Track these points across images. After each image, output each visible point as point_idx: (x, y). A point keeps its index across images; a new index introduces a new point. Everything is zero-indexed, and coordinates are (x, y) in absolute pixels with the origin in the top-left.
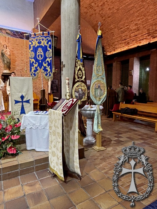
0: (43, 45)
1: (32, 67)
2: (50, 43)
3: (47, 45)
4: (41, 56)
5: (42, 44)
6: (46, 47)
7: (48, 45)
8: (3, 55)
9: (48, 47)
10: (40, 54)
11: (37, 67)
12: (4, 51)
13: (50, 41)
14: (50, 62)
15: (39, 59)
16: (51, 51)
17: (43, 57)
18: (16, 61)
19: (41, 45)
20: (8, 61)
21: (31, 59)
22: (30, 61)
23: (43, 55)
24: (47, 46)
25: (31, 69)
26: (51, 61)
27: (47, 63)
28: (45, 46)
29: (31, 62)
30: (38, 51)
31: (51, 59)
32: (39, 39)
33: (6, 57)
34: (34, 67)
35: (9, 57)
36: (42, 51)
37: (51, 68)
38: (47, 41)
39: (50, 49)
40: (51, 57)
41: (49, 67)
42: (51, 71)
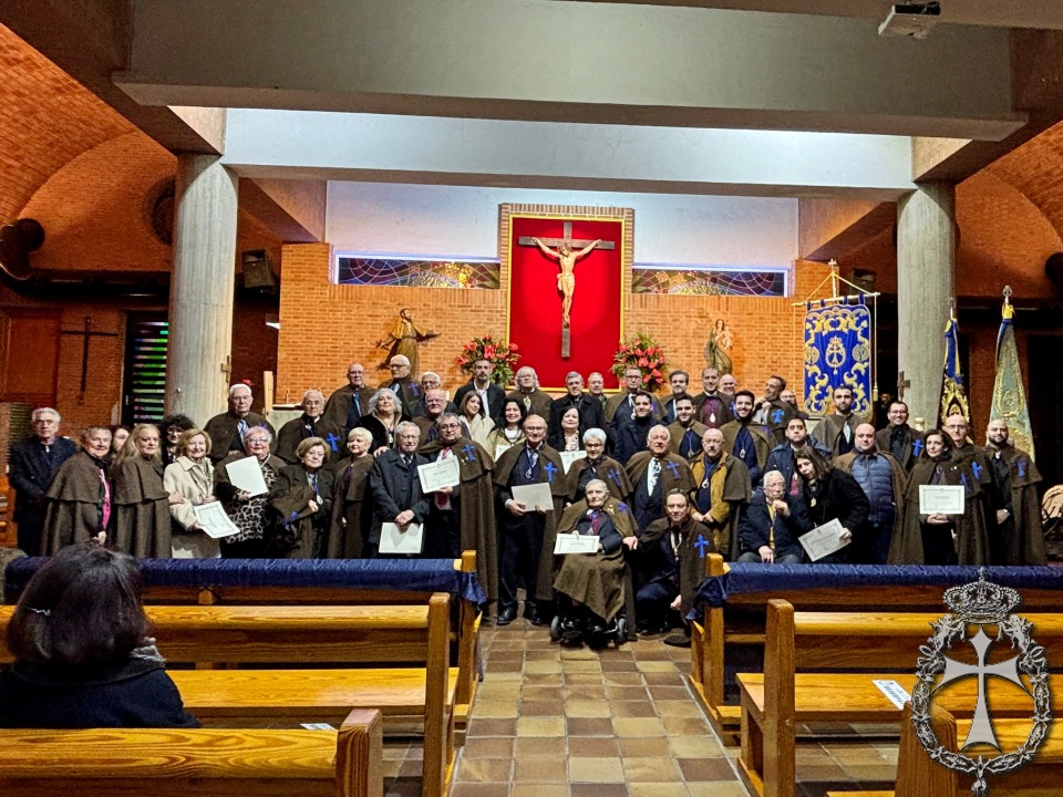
0: (846, 331)
1: (812, 387)
2: (864, 324)
3: (855, 328)
4: (840, 357)
5: (842, 327)
6: (853, 334)
7: (860, 329)
8: (712, 348)
9: (859, 333)
10: (835, 352)
11: (826, 388)
12: (717, 338)
13: (866, 318)
14: (863, 372)
15: (832, 366)
16: (867, 343)
17: (843, 361)
18: (743, 362)
19: (838, 329)
20: (727, 362)
21: (808, 367)
22: (807, 371)
23: (844, 355)
24: (855, 333)
25: (808, 392)
26: (867, 369)
27: (855, 376)
28: (850, 331)
29: (810, 375)
30: (830, 346)
31: (866, 364)
32: (834, 314)
33: (721, 354)
34: (817, 387)
35: (728, 353)
36: (841, 346)
37: (866, 390)
38: (857, 318)
39: (865, 340)
40: (867, 361)
41: (862, 386)
42: (867, 397)
